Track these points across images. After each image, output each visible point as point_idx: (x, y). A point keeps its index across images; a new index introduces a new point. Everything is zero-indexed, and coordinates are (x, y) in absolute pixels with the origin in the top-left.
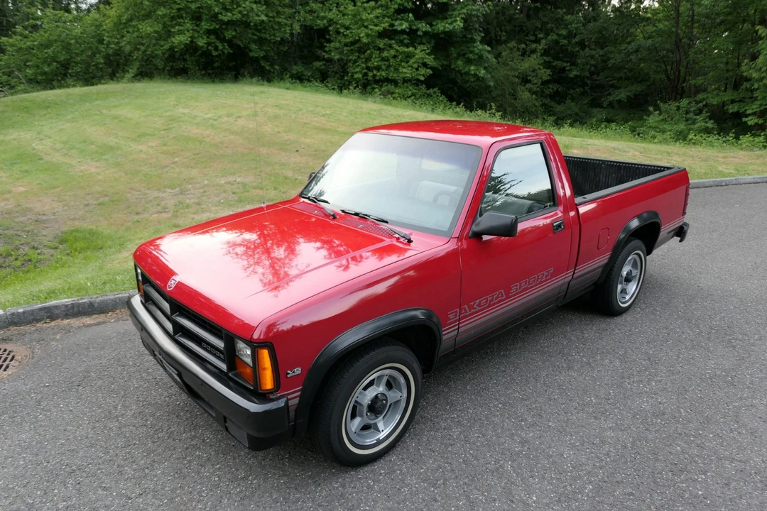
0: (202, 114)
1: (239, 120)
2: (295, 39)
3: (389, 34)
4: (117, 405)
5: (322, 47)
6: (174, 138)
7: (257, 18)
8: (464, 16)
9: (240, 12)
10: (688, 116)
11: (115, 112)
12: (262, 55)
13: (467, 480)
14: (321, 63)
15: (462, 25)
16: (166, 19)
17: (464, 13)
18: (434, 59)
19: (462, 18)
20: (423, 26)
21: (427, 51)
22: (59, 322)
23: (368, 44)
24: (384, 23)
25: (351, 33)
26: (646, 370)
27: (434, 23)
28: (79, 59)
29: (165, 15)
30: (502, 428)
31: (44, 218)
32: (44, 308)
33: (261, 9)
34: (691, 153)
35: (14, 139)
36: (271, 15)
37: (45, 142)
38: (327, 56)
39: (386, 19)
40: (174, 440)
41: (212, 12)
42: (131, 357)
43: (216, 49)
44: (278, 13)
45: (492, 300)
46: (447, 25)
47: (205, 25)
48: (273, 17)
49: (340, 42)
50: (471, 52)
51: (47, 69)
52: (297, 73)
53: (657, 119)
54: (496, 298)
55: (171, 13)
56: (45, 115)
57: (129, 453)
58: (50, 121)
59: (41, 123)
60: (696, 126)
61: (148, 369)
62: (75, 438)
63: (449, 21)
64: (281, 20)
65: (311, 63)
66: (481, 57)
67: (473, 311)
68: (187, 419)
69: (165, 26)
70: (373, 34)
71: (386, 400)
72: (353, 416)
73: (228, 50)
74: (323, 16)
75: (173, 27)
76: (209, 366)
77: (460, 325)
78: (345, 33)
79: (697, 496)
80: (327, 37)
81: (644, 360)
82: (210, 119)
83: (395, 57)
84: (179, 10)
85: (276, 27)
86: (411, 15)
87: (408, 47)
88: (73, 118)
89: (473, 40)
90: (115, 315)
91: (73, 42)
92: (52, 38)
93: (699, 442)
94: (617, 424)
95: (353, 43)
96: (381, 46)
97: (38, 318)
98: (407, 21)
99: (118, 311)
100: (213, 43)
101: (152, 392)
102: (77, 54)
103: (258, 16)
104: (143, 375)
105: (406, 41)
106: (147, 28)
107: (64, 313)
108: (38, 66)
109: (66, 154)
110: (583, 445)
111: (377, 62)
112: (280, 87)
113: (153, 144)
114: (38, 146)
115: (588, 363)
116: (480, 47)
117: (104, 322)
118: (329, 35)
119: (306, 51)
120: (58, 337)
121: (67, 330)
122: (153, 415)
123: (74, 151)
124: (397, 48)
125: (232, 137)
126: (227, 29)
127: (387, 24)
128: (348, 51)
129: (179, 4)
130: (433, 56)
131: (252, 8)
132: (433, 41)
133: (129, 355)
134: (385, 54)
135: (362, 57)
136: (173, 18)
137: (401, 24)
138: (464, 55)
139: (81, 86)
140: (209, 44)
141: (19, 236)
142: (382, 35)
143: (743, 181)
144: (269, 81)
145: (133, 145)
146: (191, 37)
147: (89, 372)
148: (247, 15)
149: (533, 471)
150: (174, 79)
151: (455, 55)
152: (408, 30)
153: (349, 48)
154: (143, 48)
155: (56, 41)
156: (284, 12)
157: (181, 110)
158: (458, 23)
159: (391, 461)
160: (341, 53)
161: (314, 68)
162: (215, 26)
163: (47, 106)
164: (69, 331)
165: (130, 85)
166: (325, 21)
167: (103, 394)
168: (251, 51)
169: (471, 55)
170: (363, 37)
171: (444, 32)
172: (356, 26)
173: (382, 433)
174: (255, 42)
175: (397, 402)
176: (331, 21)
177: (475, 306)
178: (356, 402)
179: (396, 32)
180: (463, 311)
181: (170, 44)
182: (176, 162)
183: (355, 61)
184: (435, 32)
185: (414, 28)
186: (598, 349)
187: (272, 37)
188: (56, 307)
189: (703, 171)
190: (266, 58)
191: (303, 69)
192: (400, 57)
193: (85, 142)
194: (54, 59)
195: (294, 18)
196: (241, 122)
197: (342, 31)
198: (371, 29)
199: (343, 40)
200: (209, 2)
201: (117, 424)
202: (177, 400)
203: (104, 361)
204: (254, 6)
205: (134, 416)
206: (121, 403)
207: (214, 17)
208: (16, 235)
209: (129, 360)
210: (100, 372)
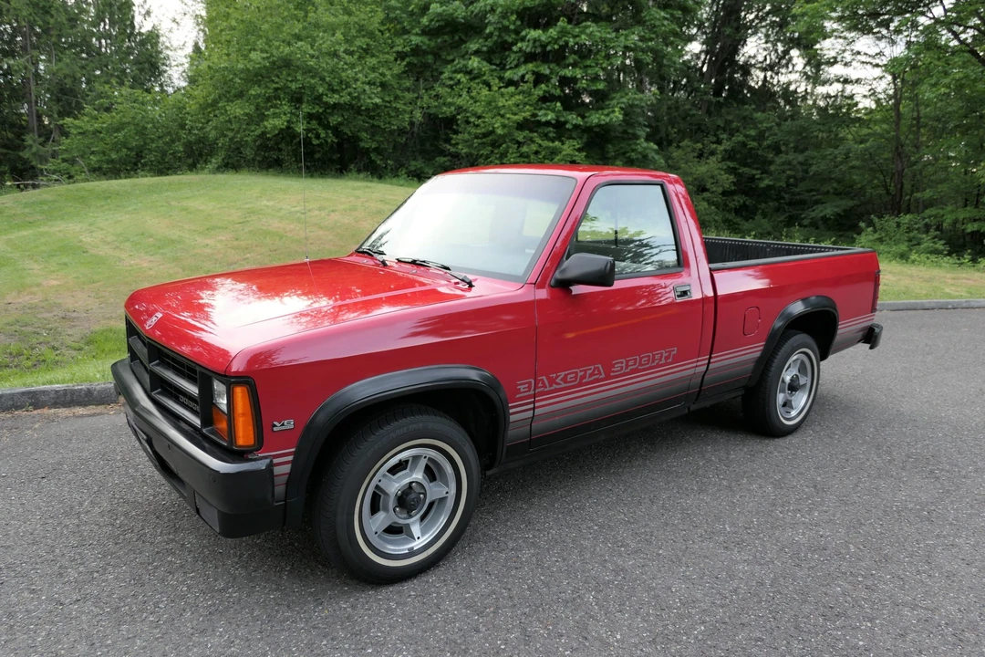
0: (289, 207)
1: (333, 214)
2: (416, 129)
3: (529, 125)
4: (84, 501)
5: (448, 140)
6: (250, 232)
7: (369, 101)
8: (623, 106)
9: (350, 94)
10: (912, 235)
11: (185, 203)
12: (373, 146)
13: (527, 610)
14: (445, 159)
15: (621, 117)
16: (260, 100)
17: (623, 103)
18: (586, 156)
19: (622, 108)
20: (573, 119)
21: (577, 146)
22: (45, 411)
23: (504, 136)
24: (524, 112)
25: (484, 122)
26: (808, 498)
27: (587, 115)
28: (154, 145)
29: (259, 96)
30: (593, 553)
31: (74, 315)
32: (29, 393)
33: (375, 91)
34: (909, 272)
35: (60, 231)
36: (387, 99)
37: (94, 235)
38: (452, 150)
39: (528, 107)
40: (144, 542)
41: (316, 93)
43: (318, 137)
44: (397, 98)
45: (583, 377)
46: (603, 117)
47: (306, 108)
48: (390, 102)
49: (469, 133)
50: (633, 150)
51: (114, 156)
52: (415, 171)
53: (871, 238)
54: (591, 375)
55: (266, 92)
56: (102, 206)
57: (80, 554)
58: (107, 212)
59: (96, 215)
60: (922, 246)
62: (17, 533)
63: (606, 112)
64: (400, 105)
65: (434, 158)
66: (645, 157)
67: (555, 386)
68: (169, 521)
69: (258, 107)
70: (511, 124)
71: (425, 495)
72: (375, 509)
73: (332, 139)
74: (450, 103)
75: (268, 109)
76: (183, 425)
77: (537, 405)
78: (476, 123)
79: (855, 647)
80: (455, 127)
81: (807, 487)
82: (297, 212)
83: (536, 153)
84: (276, 89)
85: (393, 114)
86: (558, 104)
87: (553, 142)
88: (135, 209)
89: (636, 137)
91: (149, 126)
92: (124, 120)
93: (869, 583)
94: (755, 557)
95: (485, 135)
96: (520, 139)
97: (19, 404)
98: (553, 111)
100: (314, 129)
101: (135, 489)
102: (153, 141)
103: (370, 98)
104: (130, 471)
105: (551, 135)
106: (237, 109)
107: (53, 401)
108: (104, 153)
109: (117, 247)
110: (702, 578)
111: (514, 158)
112: (392, 184)
113: (223, 238)
114: (86, 239)
115: (729, 487)
116: (643, 145)
117: (99, 414)
118: (458, 125)
119: (428, 145)
120: (37, 426)
121: (51, 420)
122: (126, 514)
123: (127, 244)
124: (540, 142)
125: (321, 233)
126: (332, 114)
127: (528, 113)
128: (479, 144)
129: (277, 83)
130: (585, 154)
131: (364, 90)
132: (586, 136)
133: (118, 449)
134: (524, 149)
135: (496, 151)
136: (268, 99)
137: (546, 115)
138: (624, 154)
139: (152, 176)
140: (308, 130)
141: (38, 334)
142: (521, 126)
143: (976, 305)
144: (380, 177)
145: (199, 239)
146: (288, 122)
147: (62, 465)
148: (358, 98)
149: (624, 604)
150: (264, 172)
151: (613, 154)
152: (553, 122)
153: (479, 141)
154: (230, 134)
155: (129, 123)
156: (404, 97)
157: (265, 202)
158: (617, 114)
159: (427, 582)
160: (471, 146)
161: (437, 164)
162: (318, 109)
163: (107, 196)
164: (53, 421)
165: (211, 176)
166: (453, 108)
167: (71, 488)
168: (361, 140)
169: (633, 154)
170: (498, 128)
171: (599, 125)
172: (489, 115)
173: (418, 542)
174: (366, 131)
175: (442, 500)
176: (460, 109)
177: (558, 380)
178: (377, 487)
179: (539, 124)
180: (540, 385)
181: (263, 130)
182: (247, 259)
183: (487, 157)
184: (588, 125)
185: (563, 119)
186: (745, 472)
187: (387, 125)
188: (44, 392)
189: (924, 292)
190: (377, 150)
191: (423, 165)
192: (543, 153)
193: (143, 234)
194: (124, 145)
195: (416, 104)
196: (335, 217)
197: (472, 120)
198: (509, 119)
199: (474, 131)
200: (313, 81)
201: (76, 521)
202: (163, 500)
203: (86, 454)
204: (367, 87)
205: (102, 514)
206: (90, 499)
207: (318, 99)
208: (34, 332)
209: (117, 455)
210: (76, 465)
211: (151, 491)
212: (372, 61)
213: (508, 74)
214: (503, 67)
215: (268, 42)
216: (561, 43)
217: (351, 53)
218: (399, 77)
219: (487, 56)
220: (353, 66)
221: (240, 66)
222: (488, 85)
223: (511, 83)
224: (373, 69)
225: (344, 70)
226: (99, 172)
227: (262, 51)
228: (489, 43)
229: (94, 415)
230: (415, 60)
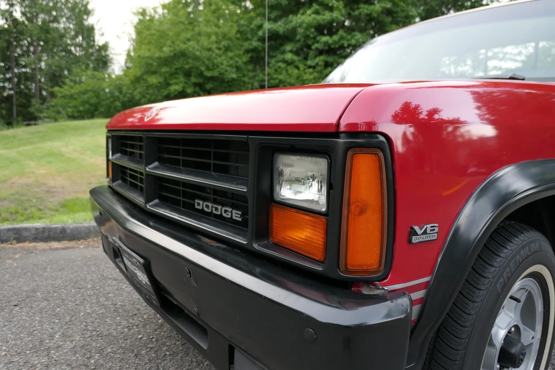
4: (55, 333)
7: (229, 76)
9: (219, 71)
16: (167, 75)
22: (27, 245)
28: (104, 103)
29: (166, 72)
31: (54, 190)
33: (233, 71)
35: (49, 146)
36: (239, 76)
37: (69, 147)
41: (200, 71)
42: (91, 280)
44: (244, 76)
47: (193, 80)
48: (240, 78)
51: (81, 108)
55: (171, 71)
56: (74, 134)
58: (76, 137)
59: (70, 138)
61: (108, 294)
64: (246, 79)
69: (165, 79)
75: (171, 80)
84: (176, 69)
85: (242, 84)
90: (87, 243)
92: (88, 88)
97: (5, 238)
99: (90, 240)
101: (108, 320)
102: (104, 100)
103: (230, 74)
104: (101, 299)
106: (154, 80)
107: (33, 237)
108: (76, 107)
109: (82, 153)
114: (64, 150)
117: (71, 248)
120: (17, 256)
121: (30, 252)
122: (101, 351)
123: (89, 151)
126: (208, 83)
133: (89, 278)
136: (172, 74)
141: (30, 201)
146: (182, 87)
147: (35, 292)
148: (223, 74)
155: (90, 90)
156: (248, 75)
162: (200, 80)
163: (76, 129)
164: (32, 253)
166: (277, 81)
167: (42, 317)
176: (281, 82)
181: (168, 92)
188: (26, 229)
194: (88, 102)
195: (255, 79)
200: (198, 64)
201: (44, 360)
202: (139, 333)
203: (59, 282)
204: (228, 69)
205: (74, 351)
206: (62, 331)
207: (201, 74)
208: (28, 200)
209: (88, 283)
210: (49, 293)
211: (124, 323)
212: (230, 54)
213: (309, 63)
214: (306, 58)
215: (173, 42)
216: (340, 44)
217: (219, 49)
218: (245, 63)
219: (297, 53)
220: (220, 56)
221: (157, 55)
222: (297, 68)
223: (310, 67)
224: (232, 58)
225: (215, 59)
226: (72, 117)
227: (170, 46)
228: (298, 45)
229: (66, 248)
230: (254, 55)
